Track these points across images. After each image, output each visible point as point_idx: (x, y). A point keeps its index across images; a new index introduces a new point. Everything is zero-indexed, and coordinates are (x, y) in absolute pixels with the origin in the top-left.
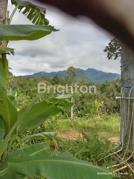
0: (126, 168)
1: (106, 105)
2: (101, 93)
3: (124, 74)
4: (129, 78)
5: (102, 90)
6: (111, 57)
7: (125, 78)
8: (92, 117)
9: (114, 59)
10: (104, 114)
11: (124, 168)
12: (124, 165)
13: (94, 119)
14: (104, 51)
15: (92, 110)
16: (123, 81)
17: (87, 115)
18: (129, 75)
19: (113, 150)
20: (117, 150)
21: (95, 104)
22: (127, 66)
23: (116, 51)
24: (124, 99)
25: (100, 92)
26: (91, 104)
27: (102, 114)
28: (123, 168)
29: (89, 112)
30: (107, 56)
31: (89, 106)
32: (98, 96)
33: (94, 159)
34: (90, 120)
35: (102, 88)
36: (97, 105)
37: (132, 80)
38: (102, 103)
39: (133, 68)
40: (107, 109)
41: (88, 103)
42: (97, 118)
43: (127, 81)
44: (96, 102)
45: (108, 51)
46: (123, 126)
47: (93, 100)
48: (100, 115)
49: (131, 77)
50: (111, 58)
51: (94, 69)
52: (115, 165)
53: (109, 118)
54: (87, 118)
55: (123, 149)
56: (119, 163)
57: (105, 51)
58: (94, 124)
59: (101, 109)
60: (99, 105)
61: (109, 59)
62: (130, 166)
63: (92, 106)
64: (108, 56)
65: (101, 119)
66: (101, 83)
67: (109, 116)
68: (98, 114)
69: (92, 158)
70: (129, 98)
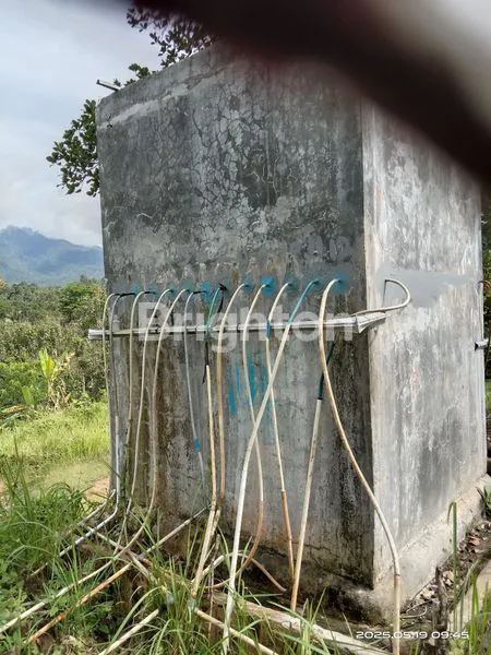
0: (127, 572)
1: (83, 365)
2: (62, 324)
3: (113, 250)
4: (127, 262)
5: (69, 312)
6: (77, 185)
7: (117, 261)
8: (33, 416)
9: (89, 194)
10: (78, 397)
11: (123, 575)
12: (120, 565)
13: (40, 422)
14: (49, 159)
15: (28, 392)
16: (112, 272)
17: (13, 413)
18: (127, 252)
19: (87, 521)
20: (100, 520)
21: (39, 365)
22: (120, 221)
23: (91, 165)
24: (114, 336)
25: (61, 317)
26: (26, 368)
27: (70, 401)
28: (116, 575)
29: (18, 399)
30: (60, 181)
31: (15, 377)
32: (51, 333)
33: (16, 574)
34: (25, 428)
35: (66, 305)
36: (48, 370)
37: (138, 268)
38: (68, 358)
39: (137, 228)
40: (88, 379)
41: (13, 366)
42: (52, 417)
43: (124, 272)
44: (43, 357)
45: (64, 162)
46: (117, 430)
47: (33, 353)
48: (63, 406)
49: (136, 258)
50: (77, 189)
51: (30, 229)
52: (92, 571)
53: (97, 410)
54: (12, 426)
55: (122, 509)
56: (104, 562)
57: (53, 159)
58: (37, 443)
59: (64, 383)
60: (56, 370)
61: (70, 192)
62: (138, 563)
63: (30, 375)
64: (65, 181)
65: (67, 420)
66: (64, 286)
67: (95, 404)
68: (53, 404)
69: (8, 571)
70: (129, 332)
